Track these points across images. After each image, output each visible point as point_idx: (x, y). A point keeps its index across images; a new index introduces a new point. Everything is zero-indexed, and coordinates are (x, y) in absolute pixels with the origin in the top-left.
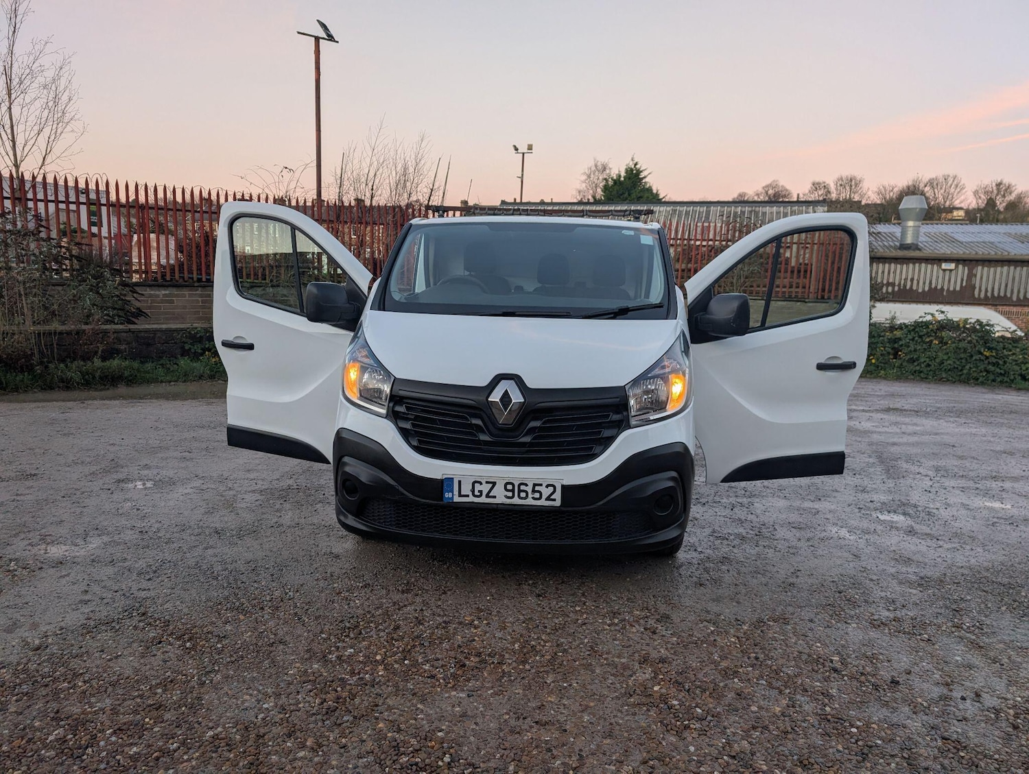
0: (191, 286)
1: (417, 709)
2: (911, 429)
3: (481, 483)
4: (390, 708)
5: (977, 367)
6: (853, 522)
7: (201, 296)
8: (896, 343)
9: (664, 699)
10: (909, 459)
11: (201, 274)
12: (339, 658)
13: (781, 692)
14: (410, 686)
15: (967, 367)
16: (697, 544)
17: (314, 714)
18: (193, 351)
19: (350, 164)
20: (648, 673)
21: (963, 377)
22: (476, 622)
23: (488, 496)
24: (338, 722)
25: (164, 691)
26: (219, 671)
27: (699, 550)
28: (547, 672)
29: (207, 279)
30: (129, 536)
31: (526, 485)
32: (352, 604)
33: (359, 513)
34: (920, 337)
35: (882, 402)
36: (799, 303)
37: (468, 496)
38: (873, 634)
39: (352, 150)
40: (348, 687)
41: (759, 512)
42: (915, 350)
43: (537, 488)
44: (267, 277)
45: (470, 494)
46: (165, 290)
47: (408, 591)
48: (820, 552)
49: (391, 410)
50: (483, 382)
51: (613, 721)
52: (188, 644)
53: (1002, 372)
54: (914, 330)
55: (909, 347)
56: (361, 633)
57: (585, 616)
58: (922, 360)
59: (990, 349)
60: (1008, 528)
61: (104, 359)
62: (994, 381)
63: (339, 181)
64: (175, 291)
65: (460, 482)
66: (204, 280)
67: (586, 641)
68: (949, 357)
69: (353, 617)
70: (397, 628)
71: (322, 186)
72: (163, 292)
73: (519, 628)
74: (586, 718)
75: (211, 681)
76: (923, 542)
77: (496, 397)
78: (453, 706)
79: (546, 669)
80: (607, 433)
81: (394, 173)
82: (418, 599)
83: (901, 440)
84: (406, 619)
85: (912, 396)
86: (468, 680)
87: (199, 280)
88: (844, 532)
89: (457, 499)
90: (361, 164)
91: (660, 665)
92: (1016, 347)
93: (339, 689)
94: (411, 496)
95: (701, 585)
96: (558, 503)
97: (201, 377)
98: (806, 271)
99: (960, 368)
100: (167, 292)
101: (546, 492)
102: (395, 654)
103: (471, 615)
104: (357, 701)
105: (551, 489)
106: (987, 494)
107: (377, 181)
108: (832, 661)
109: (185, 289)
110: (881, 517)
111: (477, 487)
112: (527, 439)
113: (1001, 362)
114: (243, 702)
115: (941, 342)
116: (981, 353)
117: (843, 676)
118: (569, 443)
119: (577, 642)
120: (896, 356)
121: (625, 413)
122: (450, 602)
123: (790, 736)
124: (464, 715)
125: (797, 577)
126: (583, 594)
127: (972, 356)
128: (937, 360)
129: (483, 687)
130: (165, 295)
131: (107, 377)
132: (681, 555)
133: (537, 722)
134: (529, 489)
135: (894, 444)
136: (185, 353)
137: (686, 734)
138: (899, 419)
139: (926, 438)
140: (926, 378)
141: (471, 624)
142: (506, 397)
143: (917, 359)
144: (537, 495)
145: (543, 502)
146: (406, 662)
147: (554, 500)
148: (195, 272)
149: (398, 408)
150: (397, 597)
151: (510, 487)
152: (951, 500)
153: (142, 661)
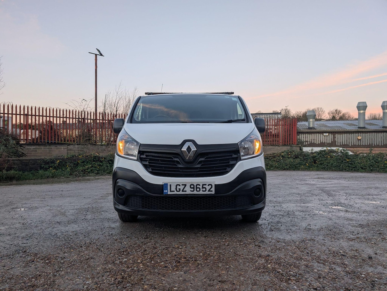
0: (45, 145)
1: (162, 279)
2: (330, 183)
3: (180, 185)
4: (148, 280)
5: (345, 165)
6: (323, 209)
7: (48, 149)
8: (314, 158)
9: (274, 269)
10: (334, 191)
11: (49, 140)
12: (121, 262)
13: (324, 264)
14: (156, 271)
15: (342, 165)
16: (265, 218)
17: (112, 284)
18: (45, 167)
19: (108, 98)
20: (263, 260)
21: (340, 169)
22: (180, 247)
23: (183, 191)
24: (124, 286)
25: (36, 279)
26: (63, 270)
27: (267, 220)
28: (218, 263)
29: (51, 142)
30: (17, 225)
31: (199, 185)
32: (123, 243)
33: (125, 203)
34: (323, 155)
35: (315, 176)
36: (277, 147)
37: (174, 191)
38: (352, 243)
39: (109, 93)
40: (127, 273)
41: (285, 207)
42: (322, 160)
43: (204, 186)
44: (75, 141)
45: (175, 190)
46: (33, 146)
47: (147, 238)
48: (315, 218)
49: (139, 157)
50: (179, 143)
51: (255, 279)
52: (47, 261)
53: (354, 167)
54: (320, 153)
55: (319, 159)
56: (129, 253)
57: (228, 243)
58: (325, 164)
59: (348, 158)
60: (383, 209)
61: (7, 171)
62: (352, 170)
63: (104, 105)
64: (37, 147)
65: (170, 185)
66: (50, 142)
67: (231, 251)
68: (334, 162)
69: (124, 248)
70: (145, 250)
71: (97, 107)
72: (33, 147)
73: (200, 248)
74: (242, 279)
75: (59, 274)
76: (353, 214)
77: (184, 149)
78: (179, 277)
79: (217, 261)
80: (232, 163)
81: (125, 102)
82: (152, 241)
83: (328, 186)
84: (148, 247)
85: (325, 175)
86: (183, 267)
87: (48, 143)
88: (321, 212)
89: (169, 193)
90: (113, 98)
91: (267, 257)
92: (357, 158)
93: (123, 274)
94: (149, 193)
95: (272, 230)
96: (213, 192)
97: (48, 177)
98: (278, 135)
99: (339, 166)
100: (35, 147)
101: (208, 188)
102: (146, 259)
103: (177, 245)
104: (132, 278)
105: (210, 186)
106: (368, 199)
107: (118, 105)
108: (340, 252)
109: (42, 146)
110: (333, 207)
111: (178, 187)
112: (199, 166)
113: (353, 163)
114: (76, 282)
115: (330, 157)
116: (345, 160)
117: (348, 257)
118: (217, 167)
119: (228, 252)
120: (315, 163)
121: (239, 154)
122: (167, 241)
123: (336, 280)
124: (185, 280)
125: (310, 226)
126: (224, 236)
127: (342, 162)
128: (330, 163)
129: (190, 269)
130: (33, 149)
131: (8, 177)
132: (260, 222)
133: (220, 281)
134: (201, 187)
135: (326, 187)
136: (41, 168)
137: (290, 282)
138: (324, 180)
139: (337, 185)
140: (327, 170)
141: (178, 248)
142: (189, 149)
143: (323, 163)
144: (204, 189)
145: (207, 192)
146: (152, 262)
147: (212, 191)
148: (46, 140)
149: (142, 156)
150: (143, 240)
151: (192, 186)
152: (357, 202)
153: (24, 269)
